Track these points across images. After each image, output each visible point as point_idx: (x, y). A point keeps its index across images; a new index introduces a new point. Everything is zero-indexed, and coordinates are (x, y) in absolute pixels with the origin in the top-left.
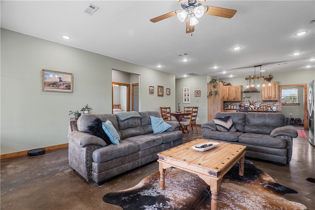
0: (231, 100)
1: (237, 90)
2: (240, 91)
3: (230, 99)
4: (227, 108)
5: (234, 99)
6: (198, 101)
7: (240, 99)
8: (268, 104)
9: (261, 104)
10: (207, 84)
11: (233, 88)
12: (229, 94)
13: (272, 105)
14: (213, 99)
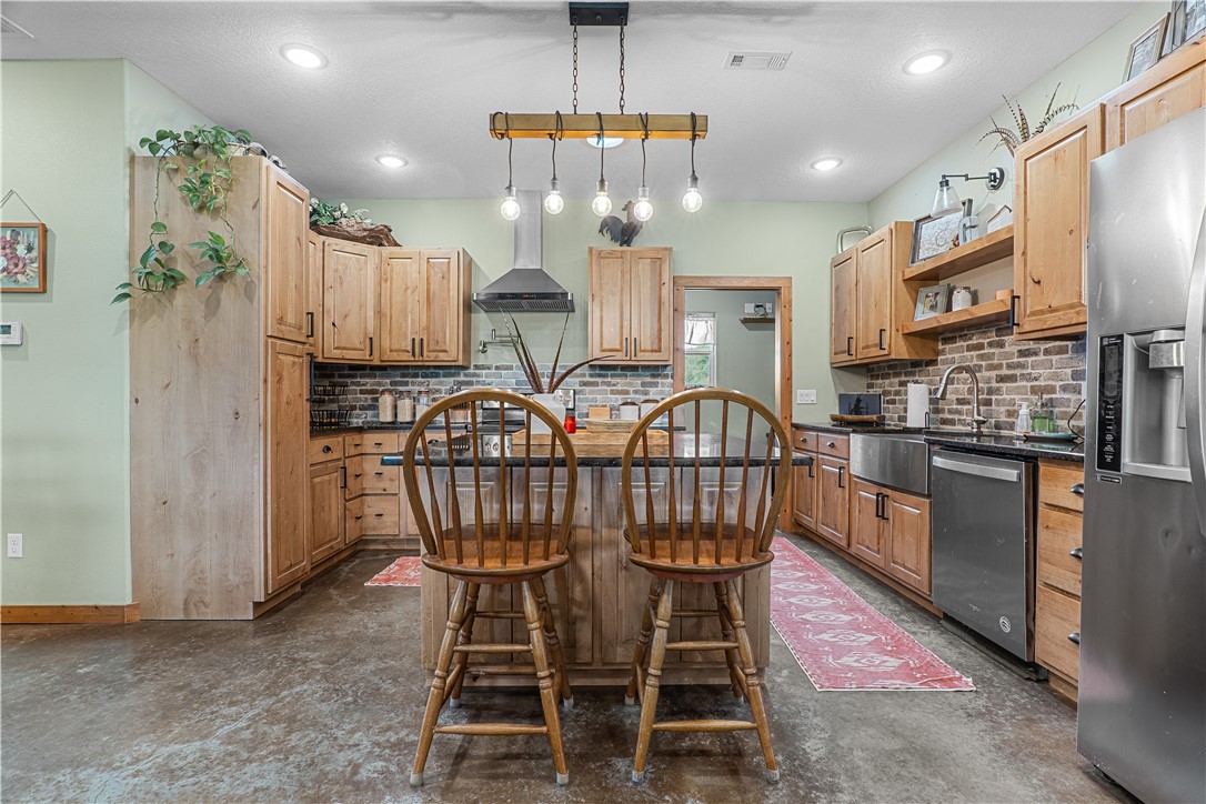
0: (395, 356)
1: (436, 279)
2: (453, 292)
3: (386, 344)
4: (369, 416)
5: (418, 346)
6: (14, 338)
7: (453, 354)
8: (619, 388)
9: (577, 388)
10: (122, 159)
11: (408, 272)
12: (379, 313)
13: (636, 392)
14: (188, 323)
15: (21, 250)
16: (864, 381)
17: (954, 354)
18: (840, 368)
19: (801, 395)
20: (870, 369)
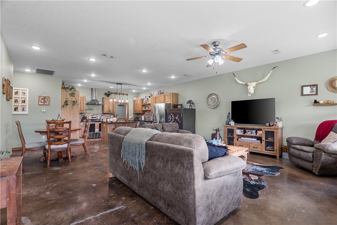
1: (81, 100)
2: (84, 102)
7: (84, 111)
8: (106, 116)
9: (101, 116)
13: (109, 117)
14: (69, 109)
15: (46, 100)
16: (137, 115)
17: (146, 113)
18: (134, 114)
19: (130, 117)
20: (138, 114)
